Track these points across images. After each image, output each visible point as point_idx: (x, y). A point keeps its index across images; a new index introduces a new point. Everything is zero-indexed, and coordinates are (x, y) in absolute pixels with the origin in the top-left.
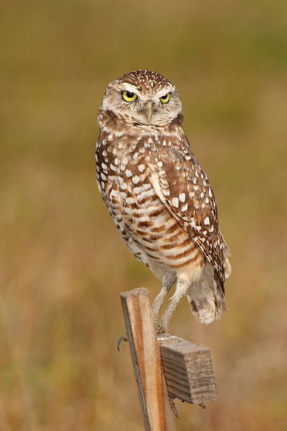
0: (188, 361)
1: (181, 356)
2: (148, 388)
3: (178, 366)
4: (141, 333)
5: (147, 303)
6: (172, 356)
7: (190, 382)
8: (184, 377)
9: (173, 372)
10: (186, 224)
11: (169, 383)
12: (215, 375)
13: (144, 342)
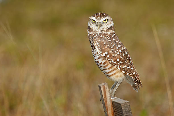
0: (122, 106)
1: (120, 104)
2: (109, 114)
3: (119, 107)
4: (106, 97)
5: (107, 88)
6: (117, 104)
7: (124, 112)
8: (121, 111)
9: (117, 109)
10: (110, 62)
11: (116, 113)
12: (131, 110)
13: (107, 100)
